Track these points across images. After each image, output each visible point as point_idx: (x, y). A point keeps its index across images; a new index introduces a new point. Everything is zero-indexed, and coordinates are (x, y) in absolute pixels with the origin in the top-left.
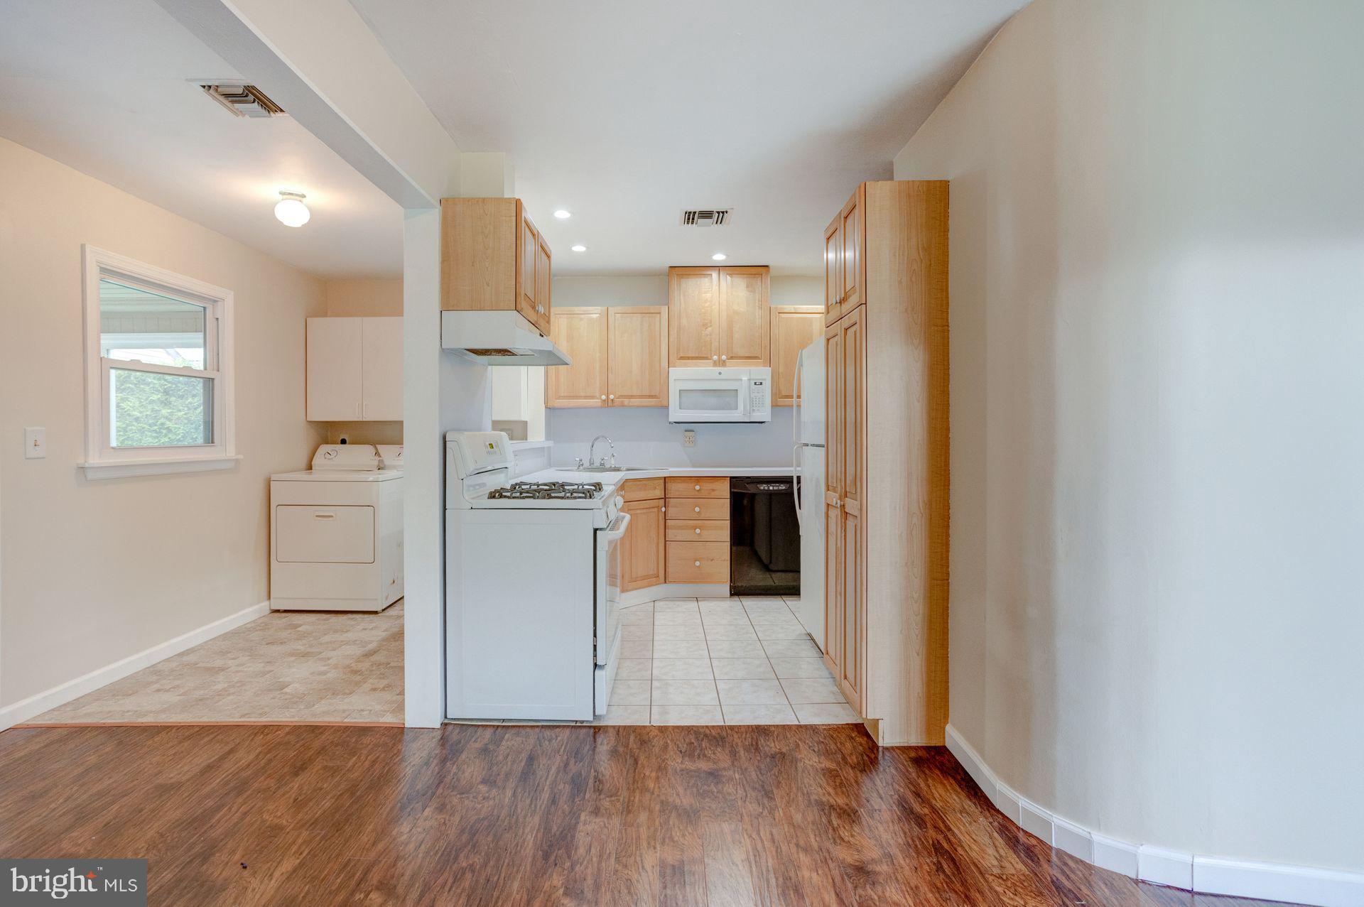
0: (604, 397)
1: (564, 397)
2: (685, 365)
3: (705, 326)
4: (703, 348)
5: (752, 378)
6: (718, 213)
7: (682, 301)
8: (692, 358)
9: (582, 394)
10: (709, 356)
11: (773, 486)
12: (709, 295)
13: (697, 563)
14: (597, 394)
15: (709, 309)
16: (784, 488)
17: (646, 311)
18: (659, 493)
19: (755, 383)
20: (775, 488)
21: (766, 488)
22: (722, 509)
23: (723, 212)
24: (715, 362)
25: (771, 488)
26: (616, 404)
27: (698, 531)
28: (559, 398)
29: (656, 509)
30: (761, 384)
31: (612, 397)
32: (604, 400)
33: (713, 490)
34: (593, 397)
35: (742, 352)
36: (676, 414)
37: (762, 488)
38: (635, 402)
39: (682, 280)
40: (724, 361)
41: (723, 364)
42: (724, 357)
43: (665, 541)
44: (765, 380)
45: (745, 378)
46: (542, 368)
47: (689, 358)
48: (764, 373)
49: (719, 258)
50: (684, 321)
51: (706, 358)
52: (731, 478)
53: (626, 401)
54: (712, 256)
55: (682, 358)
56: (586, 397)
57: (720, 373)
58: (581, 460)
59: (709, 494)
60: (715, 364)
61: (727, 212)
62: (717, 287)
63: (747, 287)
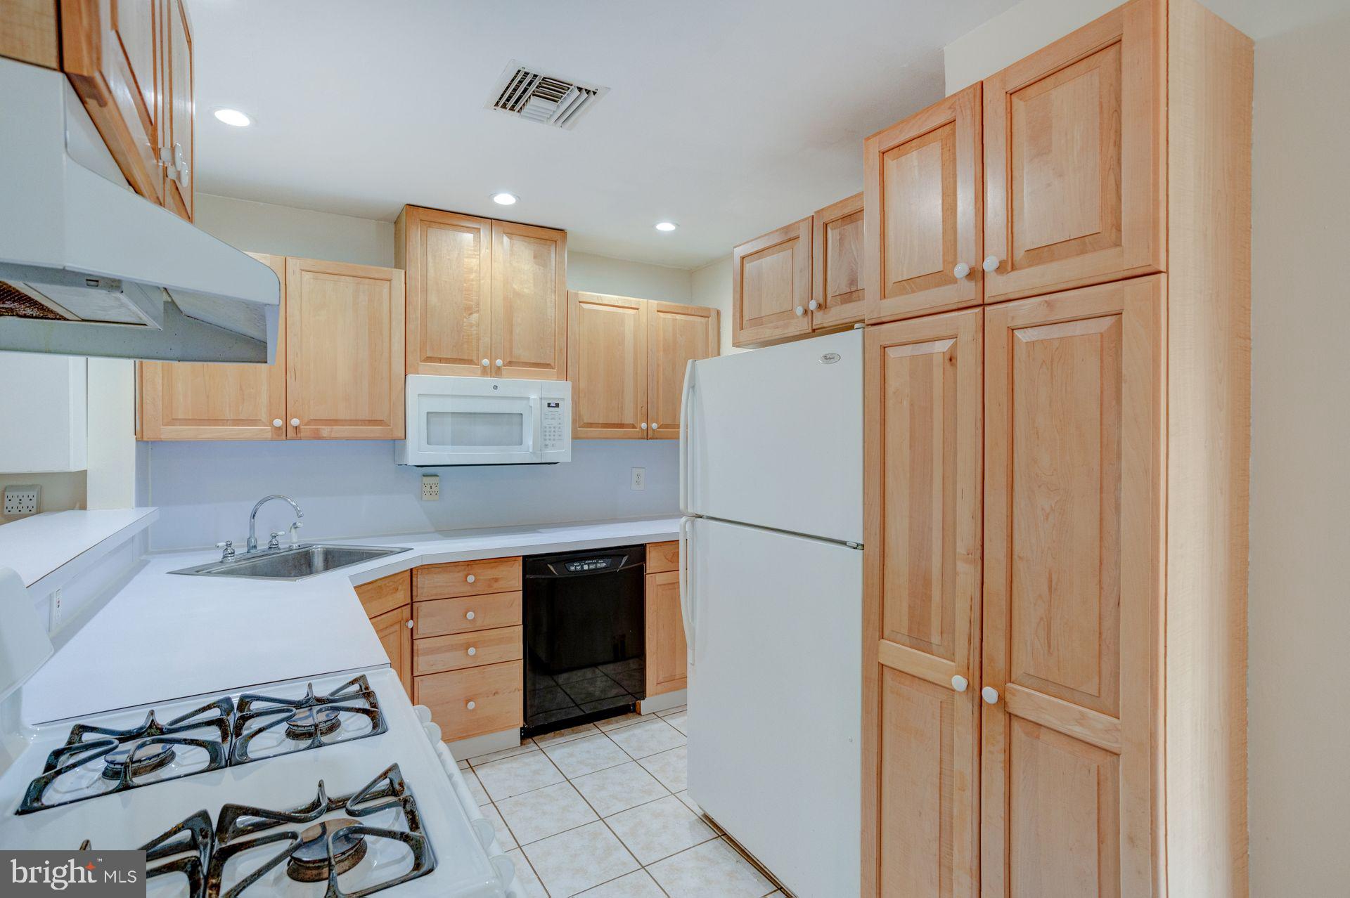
0: (278, 422)
1: (186, 422)
2: (437, 372)
3: (469, 310)
4: (465, 346)
5: (544, 396)
6: (580, 89)
7: (430, 265)
8: (447, 360)
9: (229, 415)
10: (474, 358)
11: (589, 564)
12: (474, 262)
13: (471, 705)
14: (263, 416)
15: (474, 283)
16: (604, 565)
17: (363, 275)
18: (402, 597)
19: (549, 405)
20: (591, 567)
21: (579, 568)
22: (512, 608)
23: (588, 92)
24: (484, 367)
25: (586, 567)
26: (302, 434)
27: (472, 651)
28: (174, 421)
29: (397, 627)
30: (557, 405)
31: (295, 422)
32: (280, 428)
33: (496, 580)
34: (253, 422)
35: (526, 356)
36: (418, 451)
37: (573, 568)
38: (339, 431)
39: (430, 230)
40: (499, 368)
41: (498, 372)
42: (499, 362)
43: (413, 677)
44: (563, 399)
45: (534, 396)
46: (129, 363)
47: (440, 360)
48: (562, 390)
49: (505, 200)
50: (433, 299)
51: (470, 362)
52: (524, 557)
53: (325, 431)
54: (496, 194)
55: (429, 359)
56: (237, 422)
57: (495, 387)
58: (229, 545)
59: (490, 586)
60: (485, 372)
61: (594, 93)
62: (488, 251)
63: (535, 257)
